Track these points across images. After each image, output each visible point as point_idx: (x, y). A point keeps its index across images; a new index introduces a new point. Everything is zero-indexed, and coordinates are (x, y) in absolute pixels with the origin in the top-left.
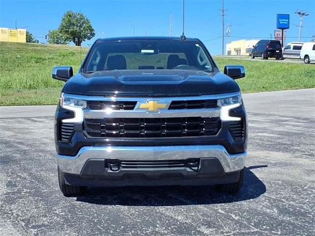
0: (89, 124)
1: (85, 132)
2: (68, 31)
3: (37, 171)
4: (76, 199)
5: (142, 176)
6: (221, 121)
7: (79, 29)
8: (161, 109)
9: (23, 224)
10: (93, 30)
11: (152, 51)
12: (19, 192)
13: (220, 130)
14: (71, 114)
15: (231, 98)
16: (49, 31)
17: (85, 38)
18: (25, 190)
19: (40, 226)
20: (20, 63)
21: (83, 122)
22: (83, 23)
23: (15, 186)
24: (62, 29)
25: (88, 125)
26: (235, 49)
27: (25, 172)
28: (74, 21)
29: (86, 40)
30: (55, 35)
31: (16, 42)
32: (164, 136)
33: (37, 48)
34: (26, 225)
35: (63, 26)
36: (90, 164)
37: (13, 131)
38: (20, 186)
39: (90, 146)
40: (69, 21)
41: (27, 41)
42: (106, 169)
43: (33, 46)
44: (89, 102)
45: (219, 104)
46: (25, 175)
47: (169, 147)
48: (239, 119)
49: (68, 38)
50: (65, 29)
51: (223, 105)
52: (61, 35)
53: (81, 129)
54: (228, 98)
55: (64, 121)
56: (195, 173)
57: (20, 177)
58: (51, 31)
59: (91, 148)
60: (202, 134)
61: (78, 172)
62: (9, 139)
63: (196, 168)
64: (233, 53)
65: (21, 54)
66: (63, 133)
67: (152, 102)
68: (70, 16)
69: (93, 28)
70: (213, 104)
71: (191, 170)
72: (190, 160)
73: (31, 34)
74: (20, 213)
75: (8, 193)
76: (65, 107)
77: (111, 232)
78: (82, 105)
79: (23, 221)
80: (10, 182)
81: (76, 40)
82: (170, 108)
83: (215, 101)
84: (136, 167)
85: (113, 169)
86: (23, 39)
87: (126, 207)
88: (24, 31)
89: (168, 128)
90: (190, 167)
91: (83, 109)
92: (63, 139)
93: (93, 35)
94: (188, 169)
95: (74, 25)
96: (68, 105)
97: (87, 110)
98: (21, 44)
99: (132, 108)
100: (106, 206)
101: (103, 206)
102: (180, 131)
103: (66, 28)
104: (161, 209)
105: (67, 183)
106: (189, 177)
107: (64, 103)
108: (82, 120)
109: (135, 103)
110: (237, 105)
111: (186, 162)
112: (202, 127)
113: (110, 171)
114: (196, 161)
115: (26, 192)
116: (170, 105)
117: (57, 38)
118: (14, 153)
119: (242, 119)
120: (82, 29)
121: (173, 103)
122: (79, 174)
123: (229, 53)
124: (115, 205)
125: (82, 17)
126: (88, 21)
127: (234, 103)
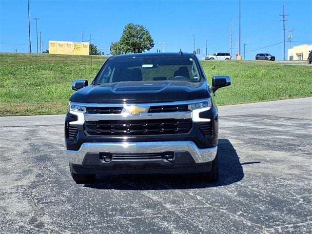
0: (88, 124)
1: (86, 132)
2: (129, 43)
3: (64, 166)
4: (84, 185)
5: (128, 165)
6: (192, 121)
7: (139, 41)
8: (142, 112)
9: (36, 201)
10: (152, 41)
11: (151, 66)
12: (44, 180)
13: (192, 129)
14: (75, 118)
15: (201, 104)
16: (112, 44)
17: (145, 48)
18: (48, 179)
19: (47, 203)
20: (83, 75)
21: (84, 124)
22: (143, 35)
23: (43, 176)
24: (123, 41)
25: (88, 126)
26: (297, 54)
27: (55, 167)
28: (134, 33)
29: (146, 50)
30: (118, 46)
31: (80, 54)
32: (145, 134)
33: (99, 60)
34: (38, 202)
35: (125, 38)
36: (88, 156)
37: (59, 135)
38: (45, 177)
39: (89, 142)
40: (130, 33)
41: (90, 54)
42: (101, 160)
43: (96, 58)
44: (87, 108)
45: (189, 107)
46: (54, 169)
47: (149, 143)
48: (208, 120)
49: (128, 49)
51: (194, 109)
52: (123, 46)
53: (83, 129)
54: (198, 103)
55: (71, 123)
56: (170, 163)
57: (49, 170)
58: (114, 43)
59: (89, 144)
60: (177, 132)
61: (81, 163)
62: (53, 142)
63: (171, 160)
64: (296, 58)
65: (84, 66)
66: (70, 133)
67: (135, 107)
68: (131, 28)
69: (152, 38)
70: (185, 108)
71: (167, 161)
73: (96, 47)
74: (37, 195)
75: (35, 181)
76: (71, 112)
77: (98, 206)
78: (83, 110)
79: (37, 199)
80: (40, 174)
81: (136, 50)
82: (149, 112)
83: (186, 106)
84: (124, 159)
85: (106, 160)
86: (86, 52)
87: (119, 191)
88: (88, 44)
89: (148, 127)
90: (167, 158)
91: (84, 113)
92: (70, 137)
93: (152, 45)
94: (165, 161)
95: (134, 36)
96: (73, 110)
97: (86, 114)
98: (85, 57)
100: (103, 190)
101: (101, 190)
102: (158, 130)
103: (127, 40)
104: (145, 192)
105: (74, 172)
106: (165, 166)
107: (71, 109)
108: (83, 122)
109: (122, 108)
110: (208, 109)
111: (163, 155)
112: (177, 126)
113: (103, 162)
114: (171, 154)
115: (49, 181)
116: (149, 110)
117: (119, 49)
118: (52, 153)
119: (211, 120)
120: (142, 40)
122: (81, 164)
123: (291, 58)
124: (111, 189)
125: (142, 29)
126: (147, 33)
127: (204, 107)
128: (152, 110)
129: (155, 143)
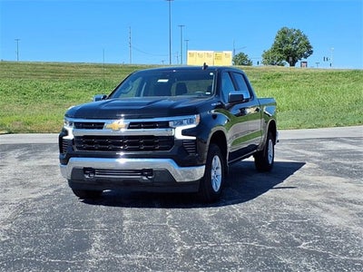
2: (282, 50)
6: (174, 138)
10: (310, 47)
13: (174, 146)
14: (66, 133)
16: (264, 51)
21: (73, 139)
22: (299, 40)
24: (275, 48)
25: (77, 141)
28: (289, 38)
29: (302, 58)
35: (277, 45)
40: (283, 38)
42: (85, 175)
45: (171, 124)
48: (194, 138)
50: (278, 48)
53: (72, 144)
54: (182, 120)
55: (64, 138)
56: (149, 181)
60: (157, 150)
63: (151, 177)
66: (63, 147)
68: (285, 33)
69: (311, 44)
70: (165, 125)
71: (147, 179)
72: (144, 170)
78: (72, 125)
81: (291, 59)
82: (129, 128)
85: (90, 175)
88: (231, 53)
90: (146, 176)
93: (311, 52)
94: (145, 178)
95: (288, 43)
97: (74, 129)
99: (102, 128)
102: (138, 147)
103: (280, 47)
109: (103, 124)
110: (193, 126)
111: (142, 172)
112: (157, 144)
113: (87, 177)
114: (150, 172)
116: (129, 125)
119: (197, 138)
120: (298, 47)
121: (131, 123)
125: (299, 33)
126: (305, 37)
127: (188, 124)
128: (131, 126)
129: (139, 160)
